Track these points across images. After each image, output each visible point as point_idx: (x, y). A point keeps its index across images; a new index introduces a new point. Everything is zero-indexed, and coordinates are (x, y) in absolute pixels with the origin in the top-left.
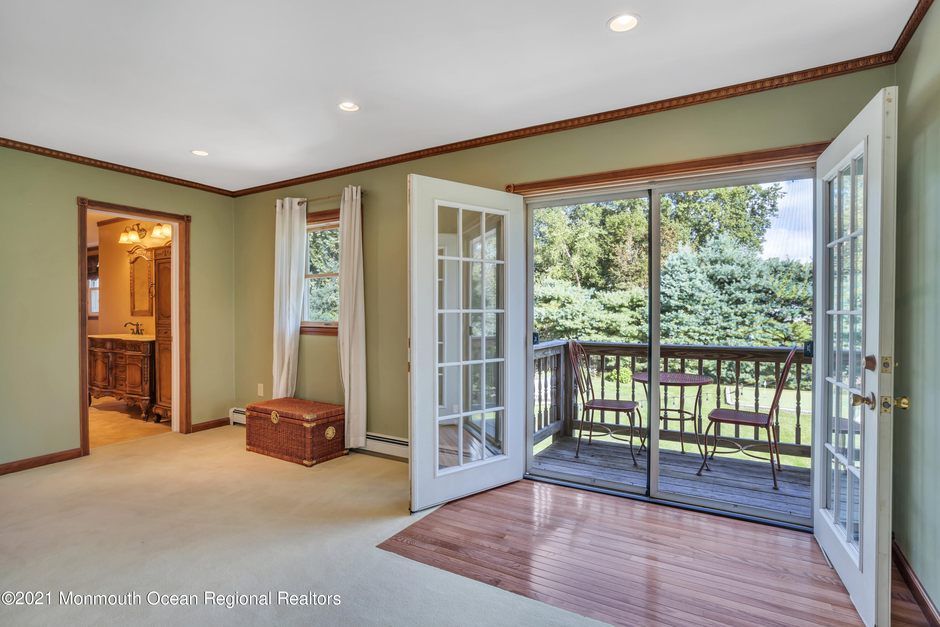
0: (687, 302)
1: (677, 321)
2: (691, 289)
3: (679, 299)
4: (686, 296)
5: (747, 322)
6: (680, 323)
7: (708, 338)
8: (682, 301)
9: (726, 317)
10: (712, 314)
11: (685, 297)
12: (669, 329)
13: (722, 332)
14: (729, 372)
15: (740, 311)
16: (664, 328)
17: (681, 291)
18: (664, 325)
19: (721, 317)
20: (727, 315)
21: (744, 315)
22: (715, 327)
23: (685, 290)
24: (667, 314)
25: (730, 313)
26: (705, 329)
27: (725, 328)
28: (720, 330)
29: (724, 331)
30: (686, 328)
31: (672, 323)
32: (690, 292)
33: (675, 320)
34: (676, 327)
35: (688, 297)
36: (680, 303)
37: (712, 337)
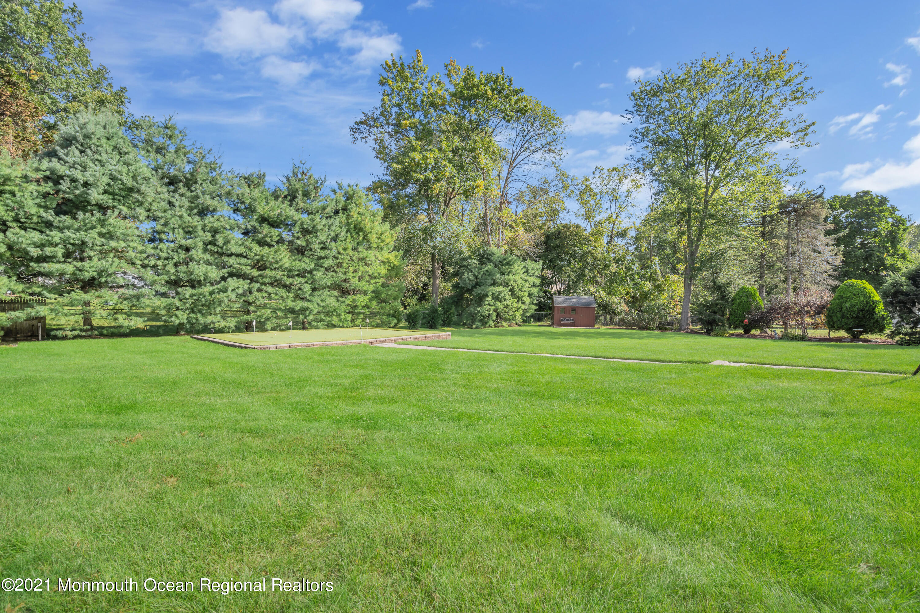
0: (119, 200)
1: (104, 231)
2: (131, 180)
3: (105, 192)
4: (120, 189)
5: (220, 242)
6: (110, 236)
7: (160, 263)
8: (110, 197)
9: (189, 232)
10: (165, 225)
11: (117, 191)
12: (84, 243)
13: (183, 255)
14: (193, 315)
15: (210, 225)
16: (72, 242)
17: (113, 178)
18: (73, 236)
19: (181, 231)
20: (191, 229)
21: (215, 232)
22: (172, 245)
23: (120, 177)
24: (80, 215)
25: (196, 226)
26: (154, 248)
27: (187, 249)
28: (180, 251)
29: (185, 254)
30: (122, 244)
31: (94, 234)
32: (130, 183)
33: (99, 229)
34: (99, 241)
35: (124, 193)
36: (106, 199)
37: (166, 262)
